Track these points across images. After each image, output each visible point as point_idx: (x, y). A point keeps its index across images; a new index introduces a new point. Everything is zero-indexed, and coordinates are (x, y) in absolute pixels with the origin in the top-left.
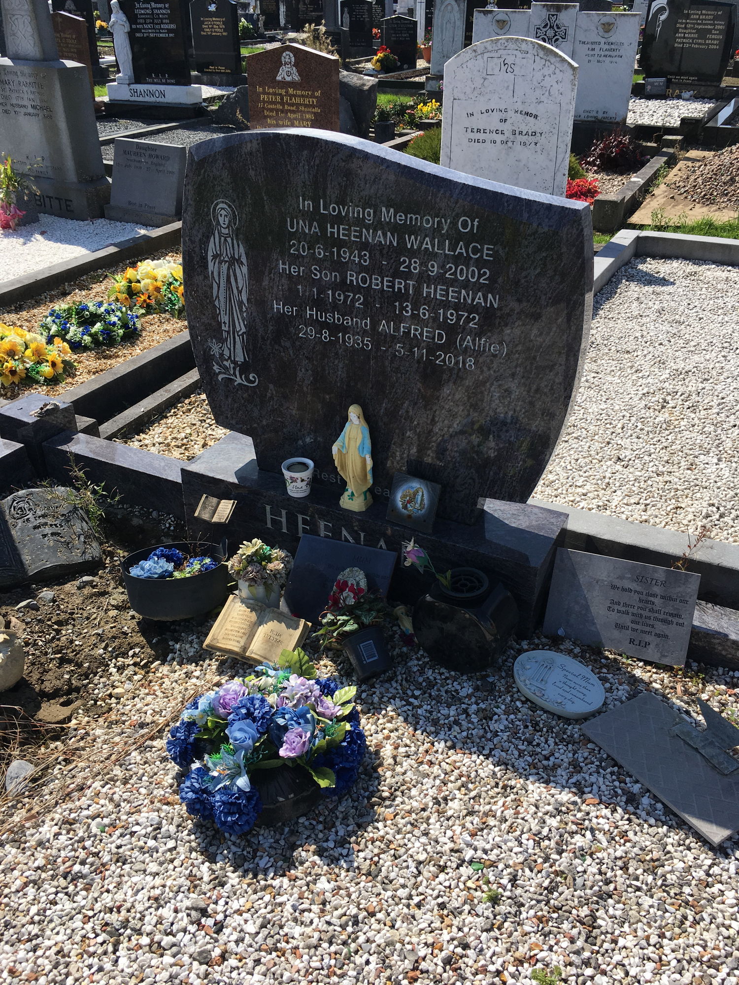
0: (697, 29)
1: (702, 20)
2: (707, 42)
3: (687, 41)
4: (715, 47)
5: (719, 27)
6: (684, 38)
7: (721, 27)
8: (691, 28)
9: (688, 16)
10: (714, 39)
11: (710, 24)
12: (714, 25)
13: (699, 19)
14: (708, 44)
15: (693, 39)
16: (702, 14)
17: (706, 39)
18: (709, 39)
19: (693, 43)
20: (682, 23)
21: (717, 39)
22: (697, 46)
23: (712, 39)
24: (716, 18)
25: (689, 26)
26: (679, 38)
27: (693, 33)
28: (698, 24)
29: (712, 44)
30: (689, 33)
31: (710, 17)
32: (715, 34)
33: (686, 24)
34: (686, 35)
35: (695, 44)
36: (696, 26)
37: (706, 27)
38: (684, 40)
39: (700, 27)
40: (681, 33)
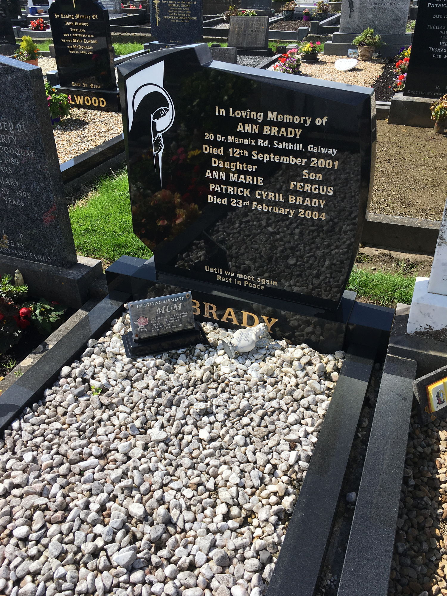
0: (258, 162)
1: (271, 139)
2: (292, 199)
3: (238, 191)
4: (314, 215)
5: (322, 163)
6: (227, 182)
7: (328, 164)
8: (242, 159)
9: (228, 125)
10: (311, 195)
11: (297, 154)
12: (308, 156)
13: (260, 135)
14: (296, 207)
15: (253, 188)
16: (266, 122)
17: (288, 192)
18: (296, 193)
19: (252, 199)
20: (216, 144)
21: (318, 196)
22: (265, 208)
23: (305, 195)
24: (311, 137)
25: (237, 153)
26: (216, 181)
27: (252, 174)
28: (262, 150)
29: (306, 208)
30: (239, 172)
31: (291, 133)
32: (312, 182)
33: (227, 146)
34: (233, 177)
35: (260, 201)
36: (256, 156)
37: (284, 159)
38: (230, 190)
39: (266, 158)
40: (218, 169)
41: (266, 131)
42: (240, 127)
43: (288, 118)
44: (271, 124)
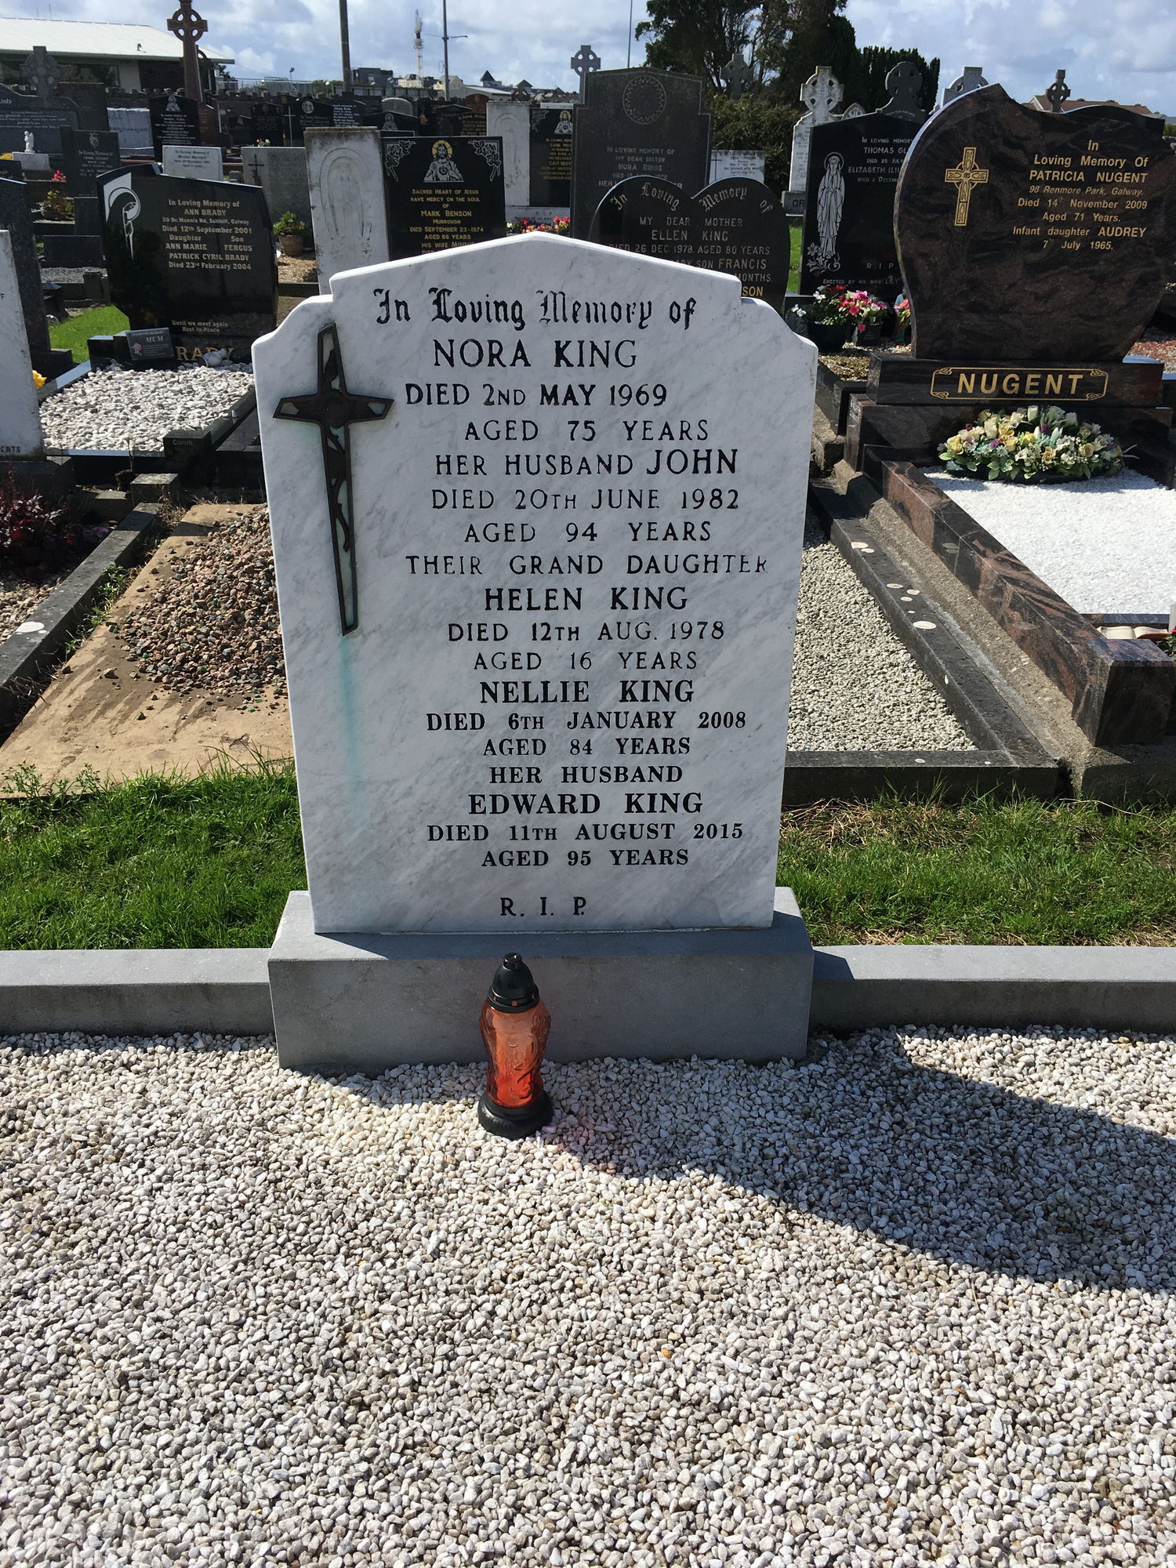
0: (202, 234)
1: (207, 217)
2: (227, 257)
3: (191, 256)
4: (244, 267)
5: (241, 230)
6: (182, 251)
7: (245, 231)
8: (190, 233)
9: (178, 212)
10: (239, 253)
11: (225, 226)
12: (232, 226)
13: (200, 216)
14: (231, 262)
15: (201, 252)
16: (203, 207)
17: (223, 253)
18: (230, 253)
19: (201, 260)
20: (171, 224)
21: (244, 253)
22: (211, 266)
23: (235, 253)
24: (232, 213)
25: (186, 229)
26: (173, 251)
27: (198, 243)
28: (202, 225)
29: (238, 262)
30: (188, 242)
31: (220, 213)
32: (239, 243)
33: (179, 225)
34: (186, 247)
35: (206, 262)
36: (199, 230)
37: (218, 230)
38: (185, 256)
39: (206, 231)
40: (175, 242)
41: (204, 213)
42: (186, 212)
43: (216, 204)
44: (206, 208)
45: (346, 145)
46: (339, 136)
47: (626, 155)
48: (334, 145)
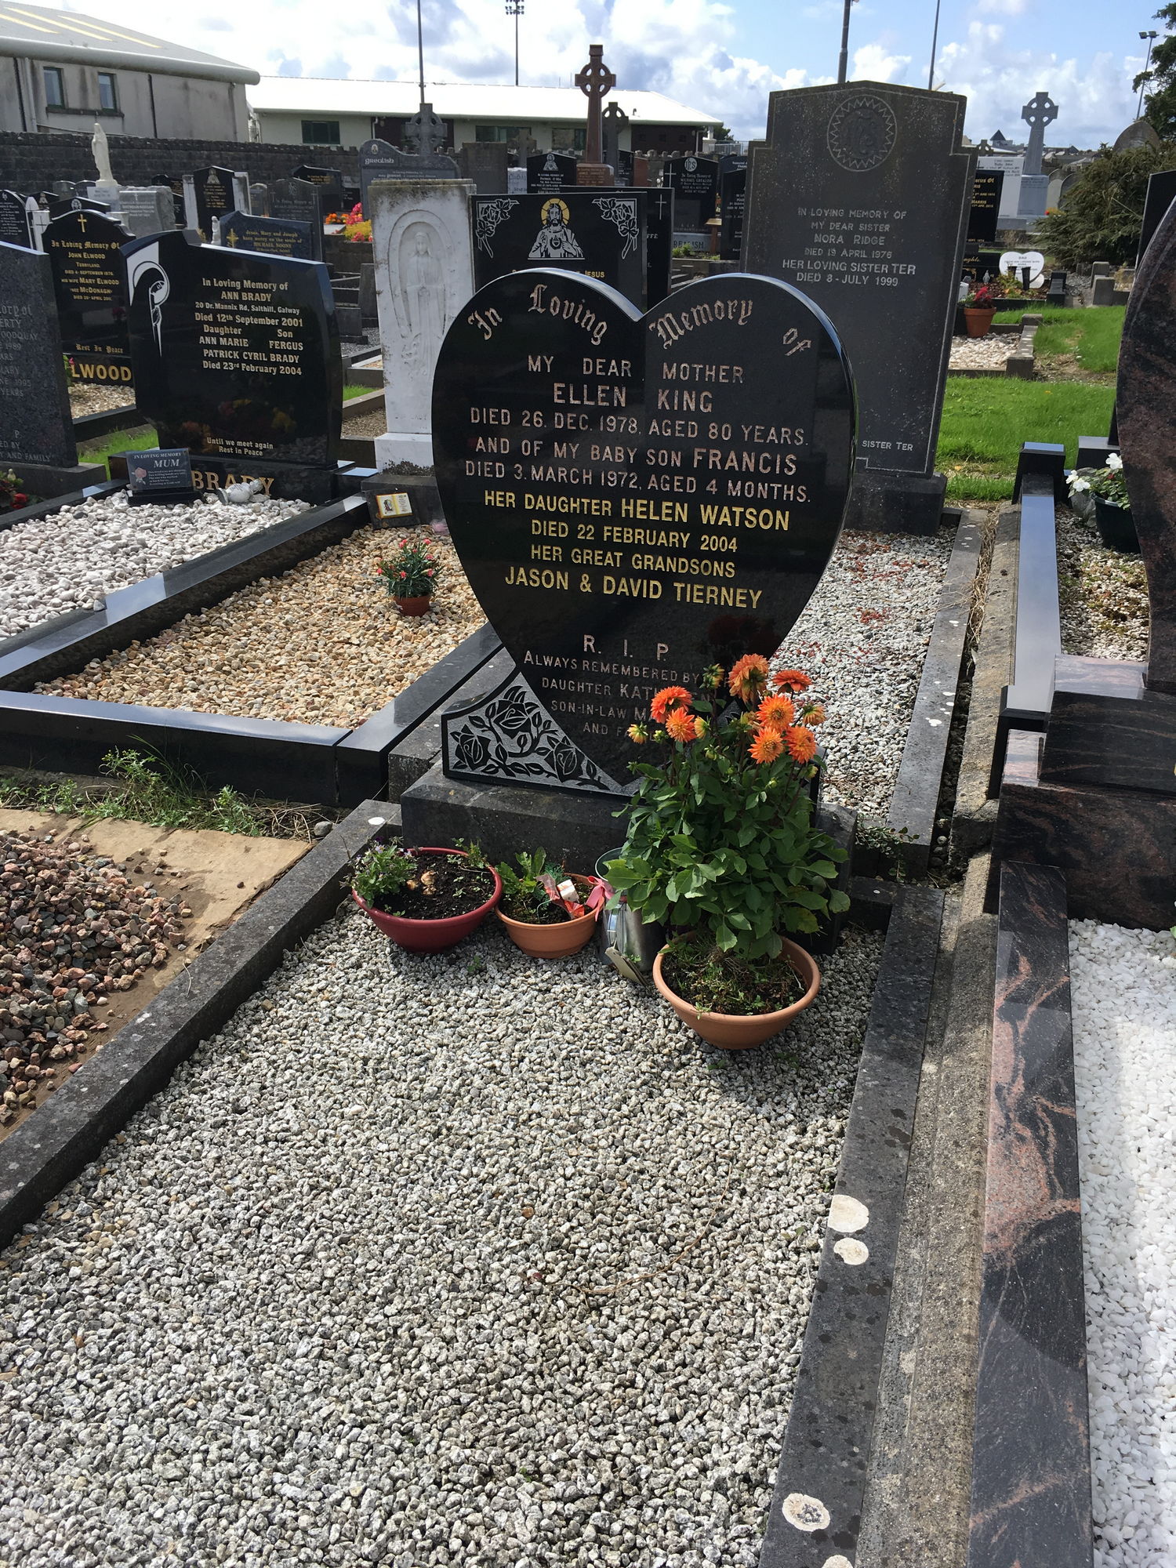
0: (241, 325)
1: (249, 303)
2: (273, 358)
3: (228, 354)
4: (293, 371)
5: (291, 322)
6: (219, 347)
7: (295, 322)
8: (229, 324)
9: (214, 294)
10: (287, 352)
11: (271, 316)
12: (279, 316)
13: (240, 301)
14: (276, 364)
15: (240, 349)
16: (244, 289)
17: (269, 351)
18: (275, 351)
19: (241, 360)
20: (206, 312)
21: (293, 352)
22: (252, 368)
23: (282, 352)
24: (278, 300)
25: (223, 318)
26: (210, 347)
27: (237, 336)
28: (244, 314)
29: (285, 364)
30: (227, 336)
31: (265, 297)
32: (286, 340)
33: (215, 312)
34: (223, 341)
35: (248, 362)
36: (239, 320)
37: (261, 321)
38: (221, 354)
39: (247, 321)
40: (209, 334)
41: (244, 296)
42: (224, 295)
43: (259, 285)
44: (248, 290)
45: (424, 204)
46: (414, 193)
47: (830, 219)
48: (407, 205)
